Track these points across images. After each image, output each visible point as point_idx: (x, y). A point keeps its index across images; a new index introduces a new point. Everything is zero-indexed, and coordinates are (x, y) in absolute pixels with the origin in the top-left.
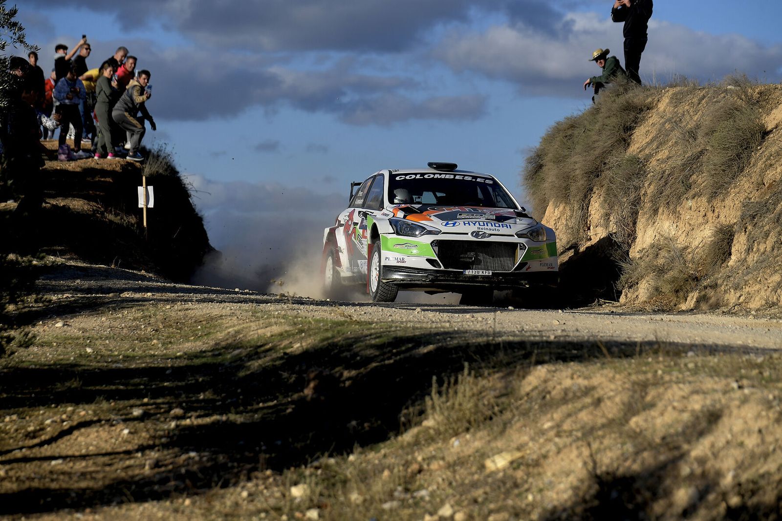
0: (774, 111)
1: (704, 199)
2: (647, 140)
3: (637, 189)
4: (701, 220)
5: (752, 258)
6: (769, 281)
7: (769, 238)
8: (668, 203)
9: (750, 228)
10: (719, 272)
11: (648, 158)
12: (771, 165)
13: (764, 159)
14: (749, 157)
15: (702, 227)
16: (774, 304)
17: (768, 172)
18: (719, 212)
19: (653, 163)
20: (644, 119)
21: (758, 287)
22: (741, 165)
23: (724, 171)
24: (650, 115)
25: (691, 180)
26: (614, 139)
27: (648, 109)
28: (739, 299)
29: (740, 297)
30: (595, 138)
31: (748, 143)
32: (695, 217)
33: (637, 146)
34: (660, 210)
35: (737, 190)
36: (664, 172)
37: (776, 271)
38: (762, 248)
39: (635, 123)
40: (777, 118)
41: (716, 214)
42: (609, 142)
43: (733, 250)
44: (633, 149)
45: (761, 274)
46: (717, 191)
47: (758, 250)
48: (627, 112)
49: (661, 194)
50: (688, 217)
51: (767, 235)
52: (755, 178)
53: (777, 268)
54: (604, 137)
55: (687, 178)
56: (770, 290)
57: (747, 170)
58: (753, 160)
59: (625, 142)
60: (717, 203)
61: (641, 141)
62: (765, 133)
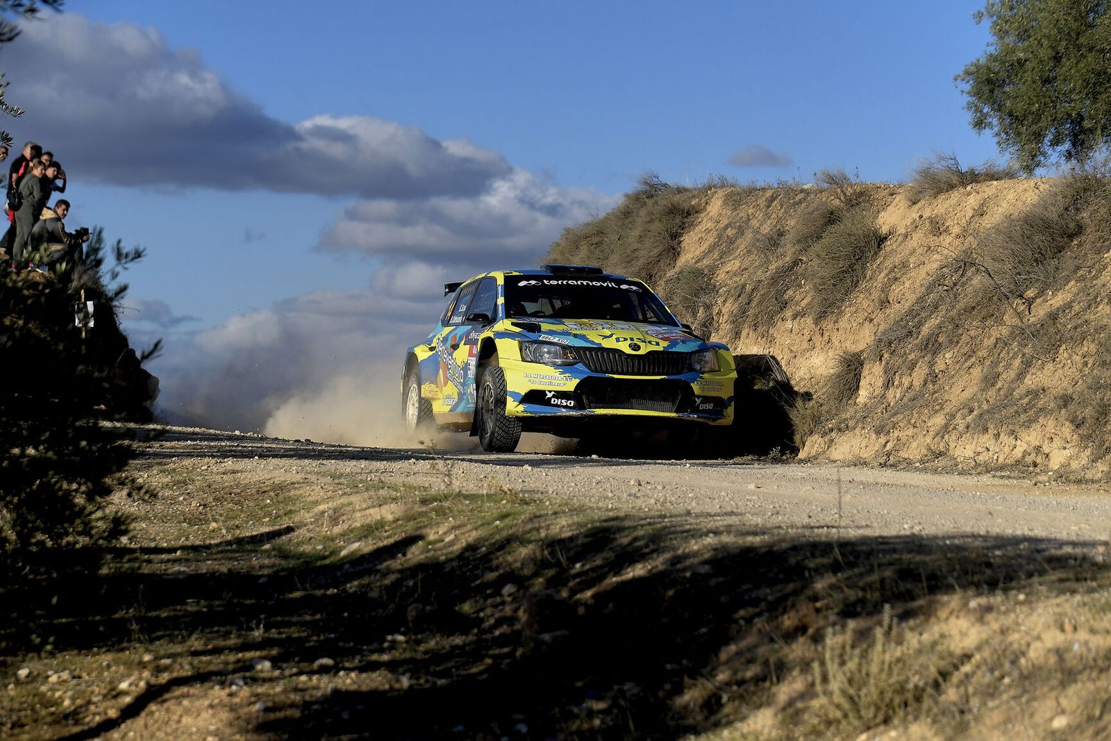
0: (882, 214)
1: (809, 320)
2: (702, 249)
3: (708, 307)
4: (805, 345)
5: (893, 395)
6: (929, 425)
7: (916, 369)
8: (755, 325)
9: (886, 356)
10: (846, 411)
11: (713, 269)
12: (896, 279)
13: (886, 272)
14: (864, 268)
15: (808, 355)
16: (941, 454)
17: (893, 287)
18: (829, 336)
19: (721, 276)
20: (693, 225)
21: (910, 431)
22: (855, 279)
23: (834, 285)
24: (700, 220)
25: (786, 297)
26: (661, 248)
27: (697, 212)
28: (885, 446)
29: (886, 443)
30: (636, 245)
31: (862, 252)
32: (798, 341)
33: (689, 256)
34: (744, 333)
35: (853, 309)
36: (744, 287)
37: (936, 412)
38: (906, 381)
39: (682, 229)
40: (887, 222)
41: (826, 338)
42: (656, 251)
43: (862, 383)
44: (685, 259)
45: (916, 415)
46: (826, 310)
47: (901, 384)
48: (672, 215)
49: (744, 313)
50: (788, 341)
51: (912, 366)
52: (875, 295)
53: (937, 407)
54: (648, 244)
55: (780, 294)
56: (931, 434)
57: (863, 285)
58: (869, 273)
59: (673, 252)
60: (828, 324)
61: (693, 250)
62: (882, 240)
